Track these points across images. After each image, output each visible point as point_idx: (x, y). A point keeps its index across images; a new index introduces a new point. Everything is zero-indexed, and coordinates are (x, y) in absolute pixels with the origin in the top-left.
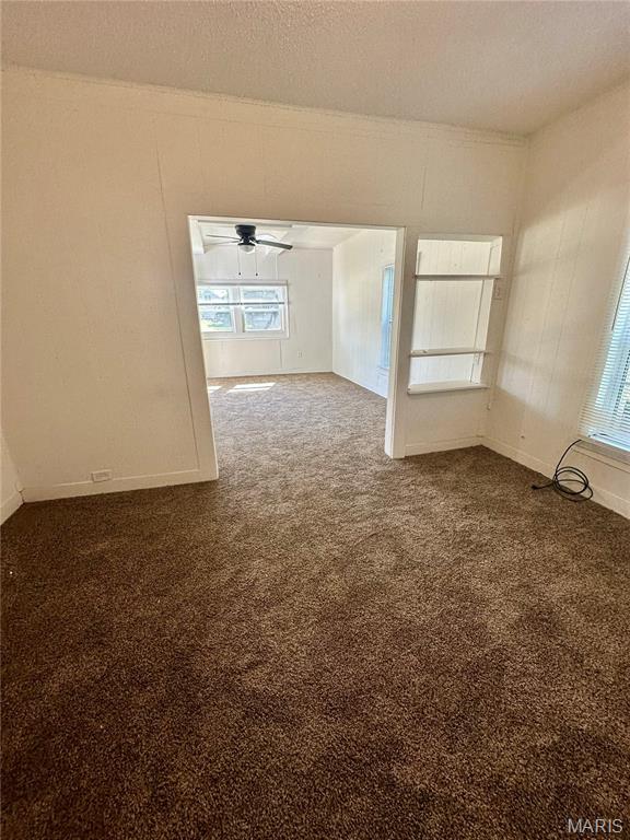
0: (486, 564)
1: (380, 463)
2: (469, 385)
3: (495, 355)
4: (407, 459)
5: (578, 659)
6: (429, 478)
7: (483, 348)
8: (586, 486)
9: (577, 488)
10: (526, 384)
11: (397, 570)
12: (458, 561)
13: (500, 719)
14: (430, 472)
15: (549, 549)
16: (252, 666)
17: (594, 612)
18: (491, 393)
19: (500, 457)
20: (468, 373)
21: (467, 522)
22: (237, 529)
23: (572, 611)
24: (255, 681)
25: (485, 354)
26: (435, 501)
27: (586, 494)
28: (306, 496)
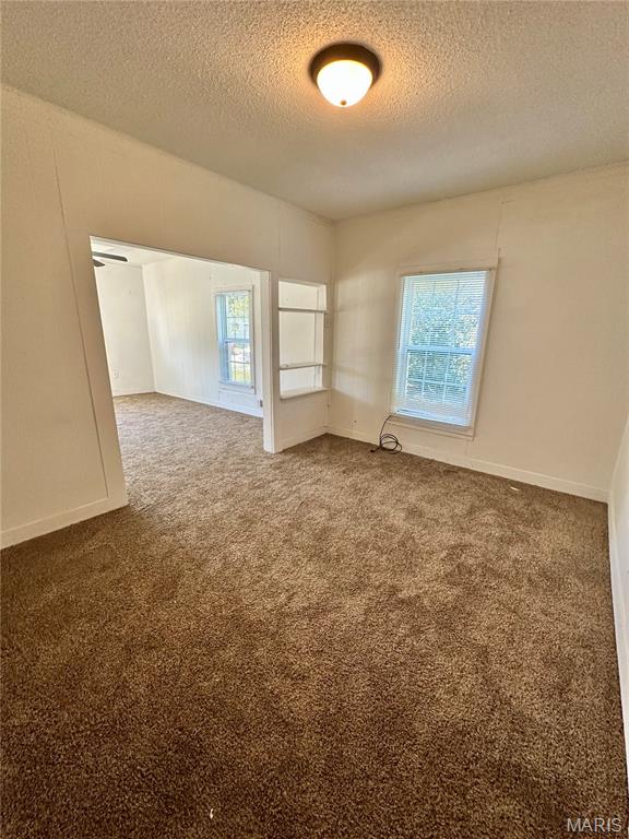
0: (375, 497)
1: (268, 458)
2: (314, 390)
3: (329, 367)
4: (285, 451)
5: (437, 521)
6: (310, 460)
7: (322, 362)
8: (397, 443)
9: (392, 446)
10: (353, 386)
11: (331, 517)
12: (361, 501)
13: (425, 556)
14: (308, 456)
15: (398, 480)
16: (290, 599)
17: (431, 501)
18: (329, 394)
19: (342, 438)
20: (312, 381)
21: (351, 479)
22: (192, 533)
23: (423, 503)
24: (298, 603)
25: (324, 366)
26: (324, 474)
27: (398, 449)
28: (229, 494)
